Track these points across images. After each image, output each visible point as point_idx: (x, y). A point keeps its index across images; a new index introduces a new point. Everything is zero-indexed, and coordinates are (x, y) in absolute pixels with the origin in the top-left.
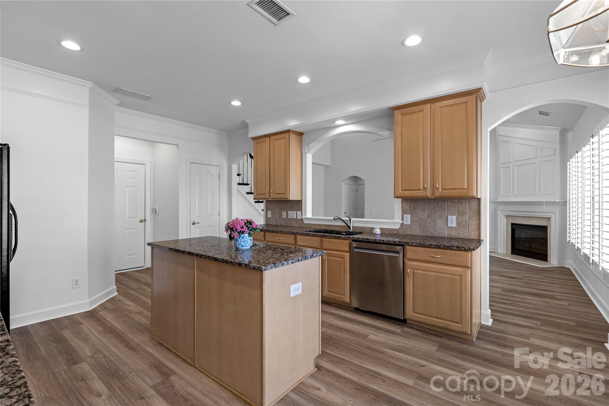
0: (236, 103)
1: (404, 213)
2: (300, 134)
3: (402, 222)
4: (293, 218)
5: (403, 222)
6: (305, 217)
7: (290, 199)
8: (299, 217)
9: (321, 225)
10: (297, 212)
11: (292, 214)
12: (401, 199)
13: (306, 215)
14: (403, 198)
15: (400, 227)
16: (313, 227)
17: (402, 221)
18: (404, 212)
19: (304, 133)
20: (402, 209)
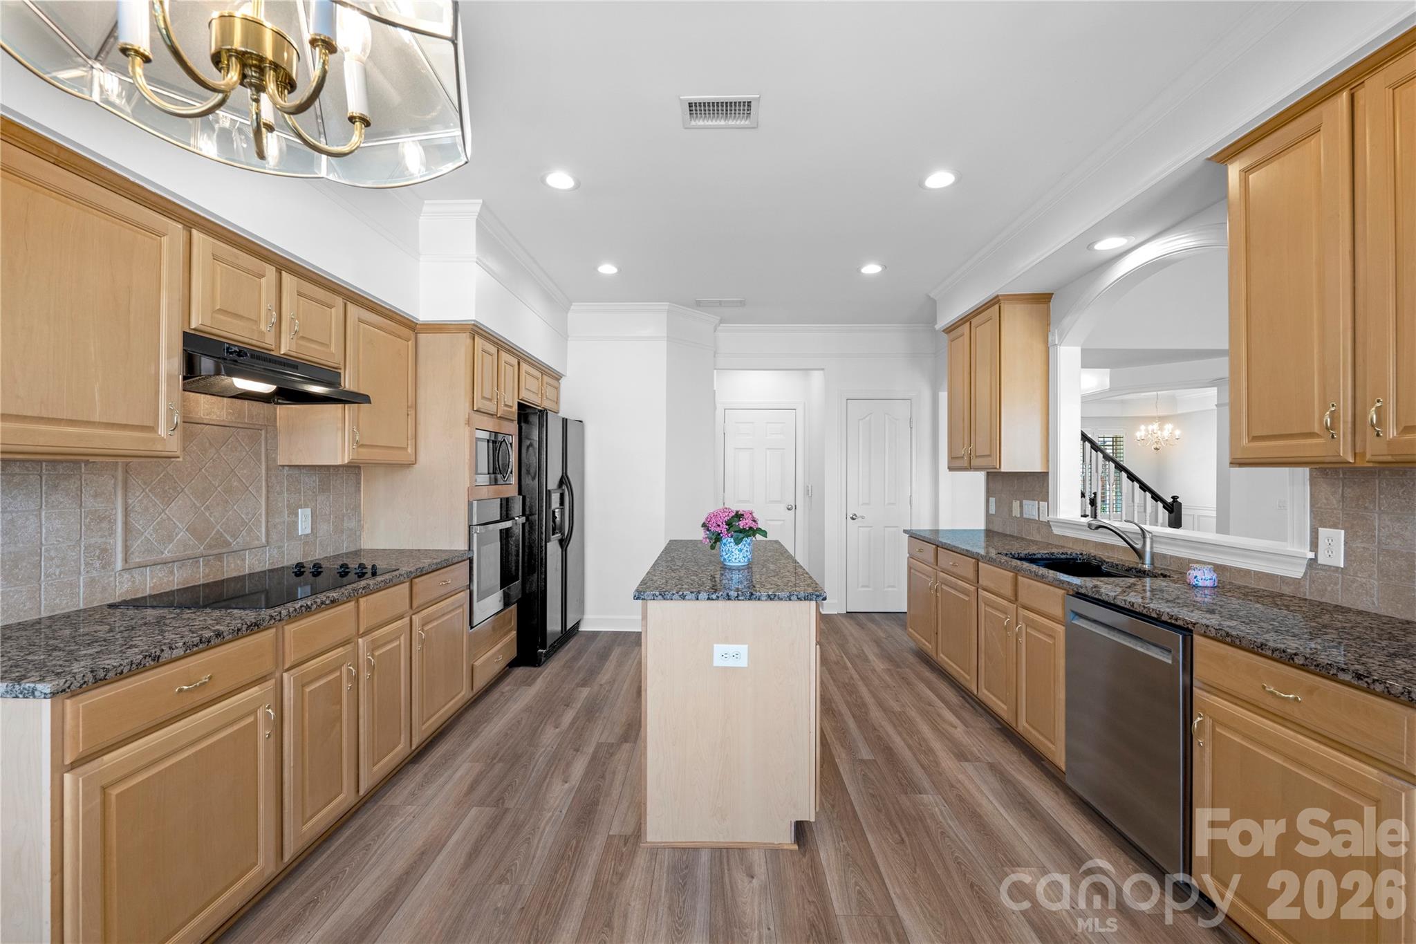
0: (872, 269)
1: (1321, 520)
2: (1042, 299)
3: (1311, 555)
4: (1032, 517)
5: (1316, 556)
6: (1055, 517)
7: (1003, 470)
8: (1044, 518)
9: (1088, 541)
10: (1039, 503)
11: (1031, 509)
12: (1307, 470)
13: (1056, 512)
14: (1317, 466)
15: (1306, 573)
16: (1071, 545)
17: (1311, 551)
18: (1320, 518)
19: (1053, 294)
20: (1312, 506)
